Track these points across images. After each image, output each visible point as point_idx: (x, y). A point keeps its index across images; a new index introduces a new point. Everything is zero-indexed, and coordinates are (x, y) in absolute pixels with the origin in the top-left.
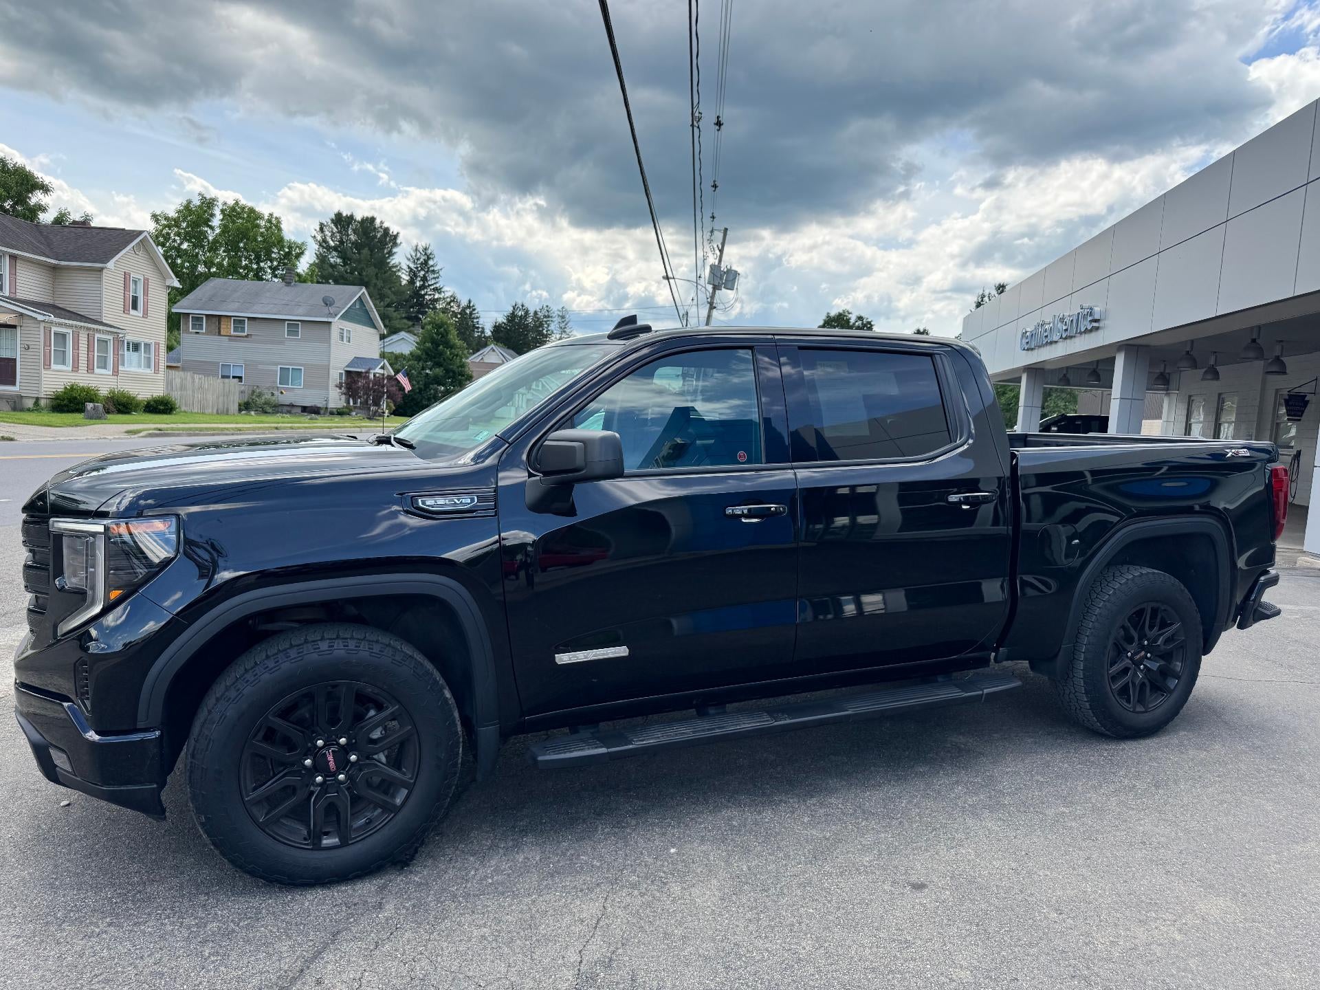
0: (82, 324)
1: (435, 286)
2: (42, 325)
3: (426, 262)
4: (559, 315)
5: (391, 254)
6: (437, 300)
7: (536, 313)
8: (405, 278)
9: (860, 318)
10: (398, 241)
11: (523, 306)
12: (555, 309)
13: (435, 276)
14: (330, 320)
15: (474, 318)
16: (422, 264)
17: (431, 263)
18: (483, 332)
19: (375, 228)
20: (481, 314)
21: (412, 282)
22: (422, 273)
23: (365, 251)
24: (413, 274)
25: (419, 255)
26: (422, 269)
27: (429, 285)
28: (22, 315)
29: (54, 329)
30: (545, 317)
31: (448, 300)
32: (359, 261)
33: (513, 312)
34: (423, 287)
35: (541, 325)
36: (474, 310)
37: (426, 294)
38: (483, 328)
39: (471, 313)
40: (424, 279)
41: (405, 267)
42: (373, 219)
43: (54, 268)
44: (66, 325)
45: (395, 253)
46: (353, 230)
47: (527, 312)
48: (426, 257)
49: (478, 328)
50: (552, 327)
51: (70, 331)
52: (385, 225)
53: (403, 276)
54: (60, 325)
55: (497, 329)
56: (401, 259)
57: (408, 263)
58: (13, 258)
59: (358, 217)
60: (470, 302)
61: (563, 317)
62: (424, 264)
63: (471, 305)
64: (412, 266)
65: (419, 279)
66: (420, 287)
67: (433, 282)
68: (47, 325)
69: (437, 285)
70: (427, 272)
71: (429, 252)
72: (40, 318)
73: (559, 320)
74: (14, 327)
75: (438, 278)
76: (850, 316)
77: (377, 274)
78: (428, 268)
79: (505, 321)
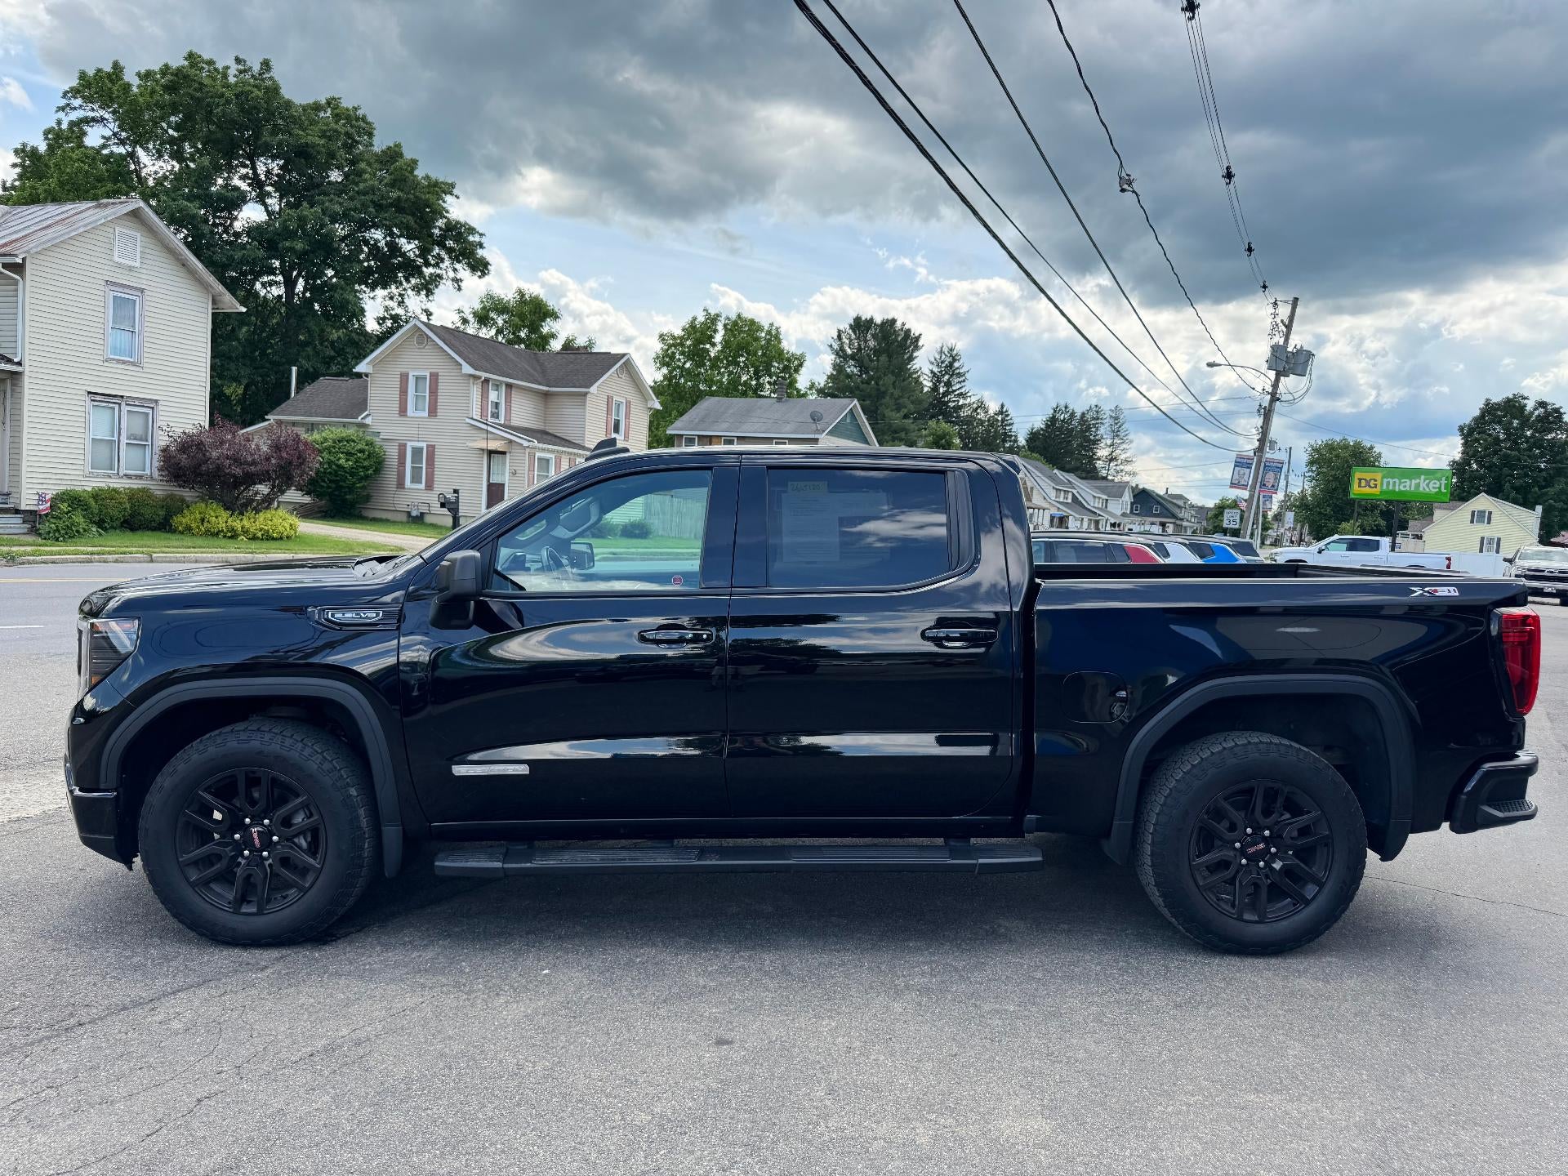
0: (564, 449)
1: (960, 391)
2: (528, 450)
3: (951, 365)
4: (1111, 416)
5: (911, 358)
6: (960, 407)
7: (1083, 414)
8: (927, 384)
9: (1542, 404)
10: (920, 344)
11: (1066, 407)
12: (1107, 408)
13: (961, 379)
15: (1006, 425)
16: (946, 367)
17: (956, 365)
18: (1016, 441)
19: (895, 331)
20: (1015, 420)
21: (935, 389)
22: (947, 377)
23: (884, 358)
24: (936, 378)
25: (943, 356)
26: (946, 373)
27: (955, 391)
28: (511, 441)
29: (538, 454)
30: (1093, 419)
31: (975, 406)
32: (877, 369)
33: (1054, 417)
34: (946, 394)
35: (1088, 429)
36: (1007, 415)
37: (949, 401)
38: (1016, 436)
39: (1003, 421)
40: (948, 384)
41: (927, 372)
42: (894, 321)
43: (546, 395)
44: (549, 451)
45: (916, 357)
46: (873, 335)
47: (1073, 414)
48: (950, 359)
49: (1011, 436)
50: (1102, 431)
51: (553, 456)
52: (907, 327)
53: (925, 382)
54: (543, 450)
55: (1033, 437)
56: (923, 363)
57: (931, 367)
58: (509, 386)
59: (878, 320)
60: (1002, 406)
61: (1116, 418)
62: (949, 366)
63: (1004, 410)
64: (936, 370)
65: (943, 384)
66: (943, 394)
67: (958, 386)
68: (533, 451)
69: (963, 390)
70: (952, 376)
71: (955, 352)
72: (526, 444)
73: (1112, 421)
74: (504, 453)
75: (964, 381)
76: (1526, 401)
77: (895, 382)
78: (953, 371)
79: (1043, 426)
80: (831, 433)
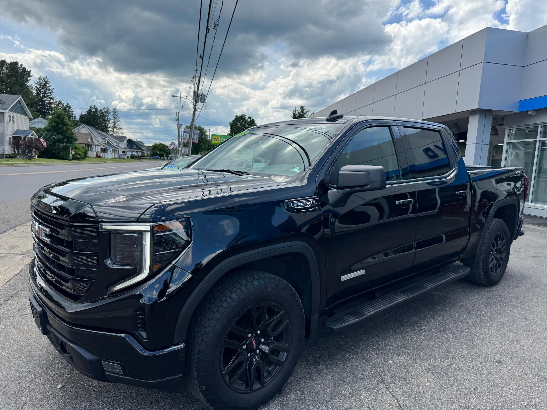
1: (50, 96)
3: (45, 85)
4: (113, 112)
5: (27, 80)
6: (52, 103)
7: (101, 110)
8: (34, 92)
9: (250, 118)
10: (31, 74)
11: (95, 107)
12: (111, 109)
13: (50, 92)
14: (3, 111)
15: (70, 112)
16: (43, 86)
17: (48, 85)
18: (75, 118)
19: (18, 67)
20: (74, 110)
21: (38, 94)
22: (43, 90)
23: (13, 79)
24: (39, 91)
25: (41, 81)
26: (43, 88)
27: (47, 96)
30: (106, 112)
31: (57, 103)
32: (10, 83)
33: (90, 110)
34: (44, 97)
35: (104, 116)
36: (70, 108)
37: (46, 100)
38: (75, 117)
39: (69, 110)
40: (45, 93)
41: (34, 87)
42: (17, 63)
45: (29, 80)
46: (6, 68)
47: (96, 109)
48: (45, 82)
49: (73, 116)
50: (110, 117)
52: (24, 66)
53: (34, 91)
55: (82, 117)
56: (32, 82)
57: (36, 85)
59: (8, 62)
60: (68, 104)
61: (115, 112)
62: (44, 85)
63: (69, 105)
64: (38, 86)
65: (42, 93)
66: (42, 97)
67: (49, 94)
69: (51, 96)
70: (46, 89)
71: (47, 80)
73: (113, 113)
75: (52, 92)
76: (246, 116)
77: (20, 90)
78: (47, 88)
79: (86, 113)
80: (11, 110)
